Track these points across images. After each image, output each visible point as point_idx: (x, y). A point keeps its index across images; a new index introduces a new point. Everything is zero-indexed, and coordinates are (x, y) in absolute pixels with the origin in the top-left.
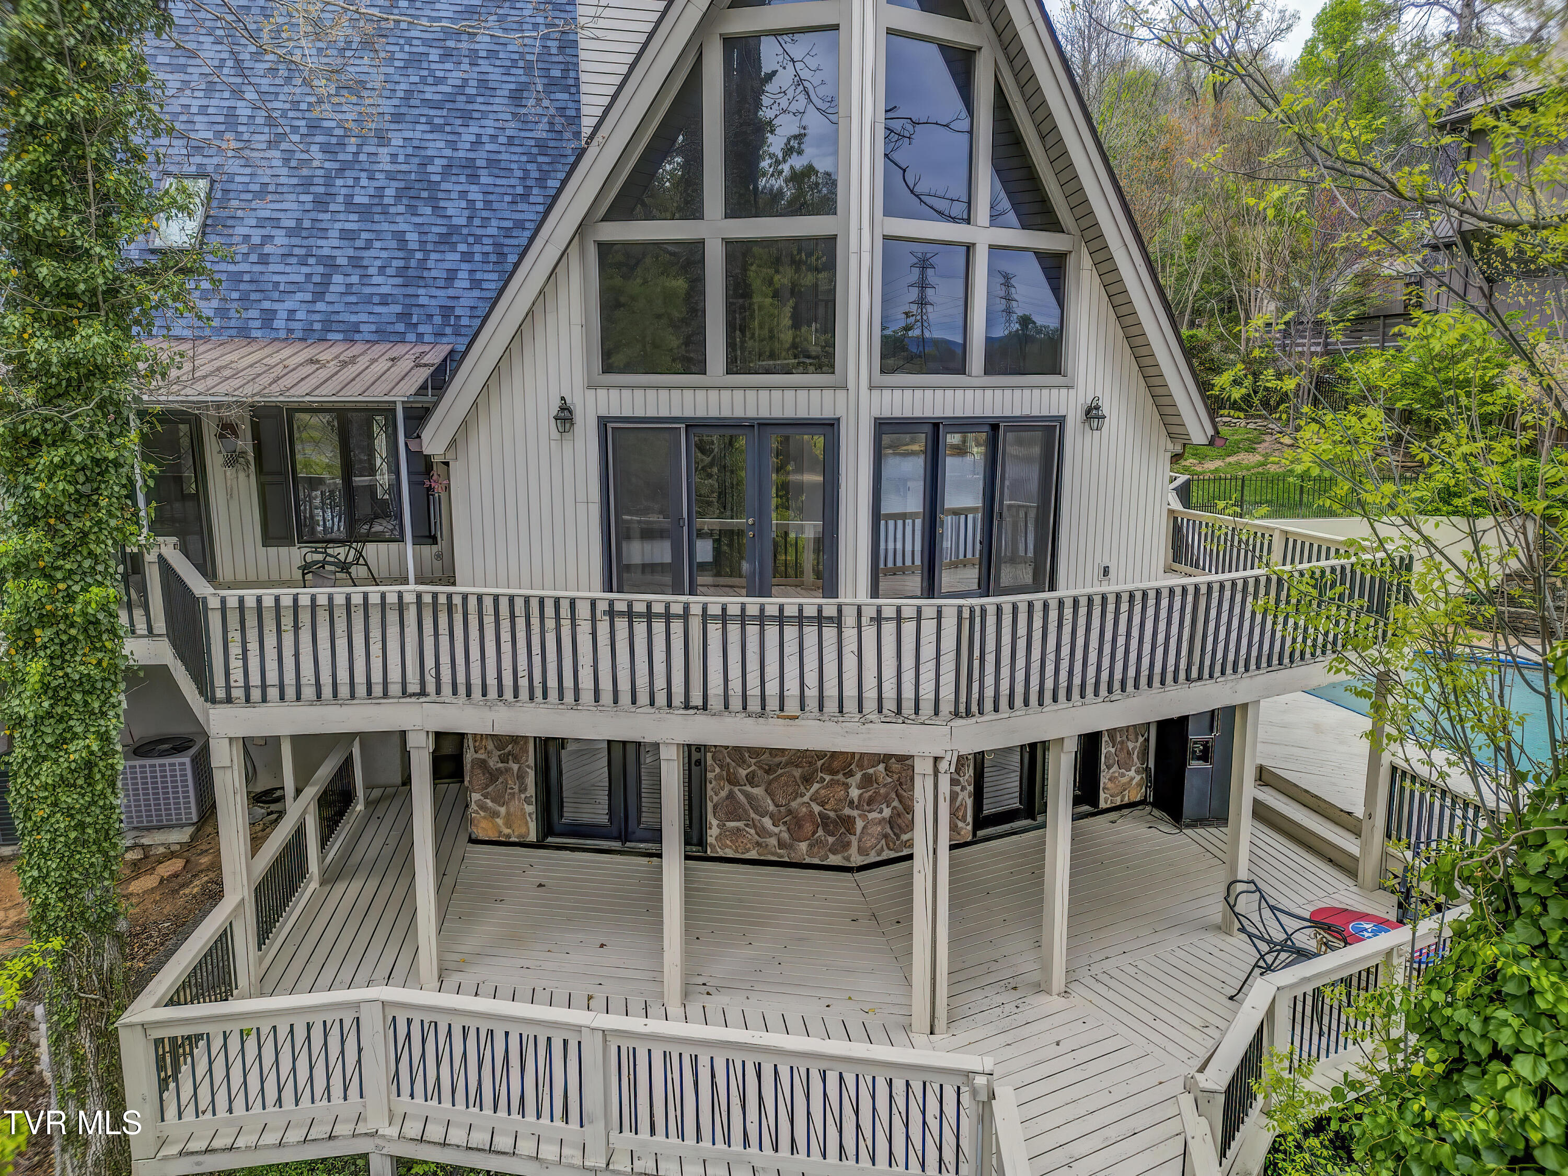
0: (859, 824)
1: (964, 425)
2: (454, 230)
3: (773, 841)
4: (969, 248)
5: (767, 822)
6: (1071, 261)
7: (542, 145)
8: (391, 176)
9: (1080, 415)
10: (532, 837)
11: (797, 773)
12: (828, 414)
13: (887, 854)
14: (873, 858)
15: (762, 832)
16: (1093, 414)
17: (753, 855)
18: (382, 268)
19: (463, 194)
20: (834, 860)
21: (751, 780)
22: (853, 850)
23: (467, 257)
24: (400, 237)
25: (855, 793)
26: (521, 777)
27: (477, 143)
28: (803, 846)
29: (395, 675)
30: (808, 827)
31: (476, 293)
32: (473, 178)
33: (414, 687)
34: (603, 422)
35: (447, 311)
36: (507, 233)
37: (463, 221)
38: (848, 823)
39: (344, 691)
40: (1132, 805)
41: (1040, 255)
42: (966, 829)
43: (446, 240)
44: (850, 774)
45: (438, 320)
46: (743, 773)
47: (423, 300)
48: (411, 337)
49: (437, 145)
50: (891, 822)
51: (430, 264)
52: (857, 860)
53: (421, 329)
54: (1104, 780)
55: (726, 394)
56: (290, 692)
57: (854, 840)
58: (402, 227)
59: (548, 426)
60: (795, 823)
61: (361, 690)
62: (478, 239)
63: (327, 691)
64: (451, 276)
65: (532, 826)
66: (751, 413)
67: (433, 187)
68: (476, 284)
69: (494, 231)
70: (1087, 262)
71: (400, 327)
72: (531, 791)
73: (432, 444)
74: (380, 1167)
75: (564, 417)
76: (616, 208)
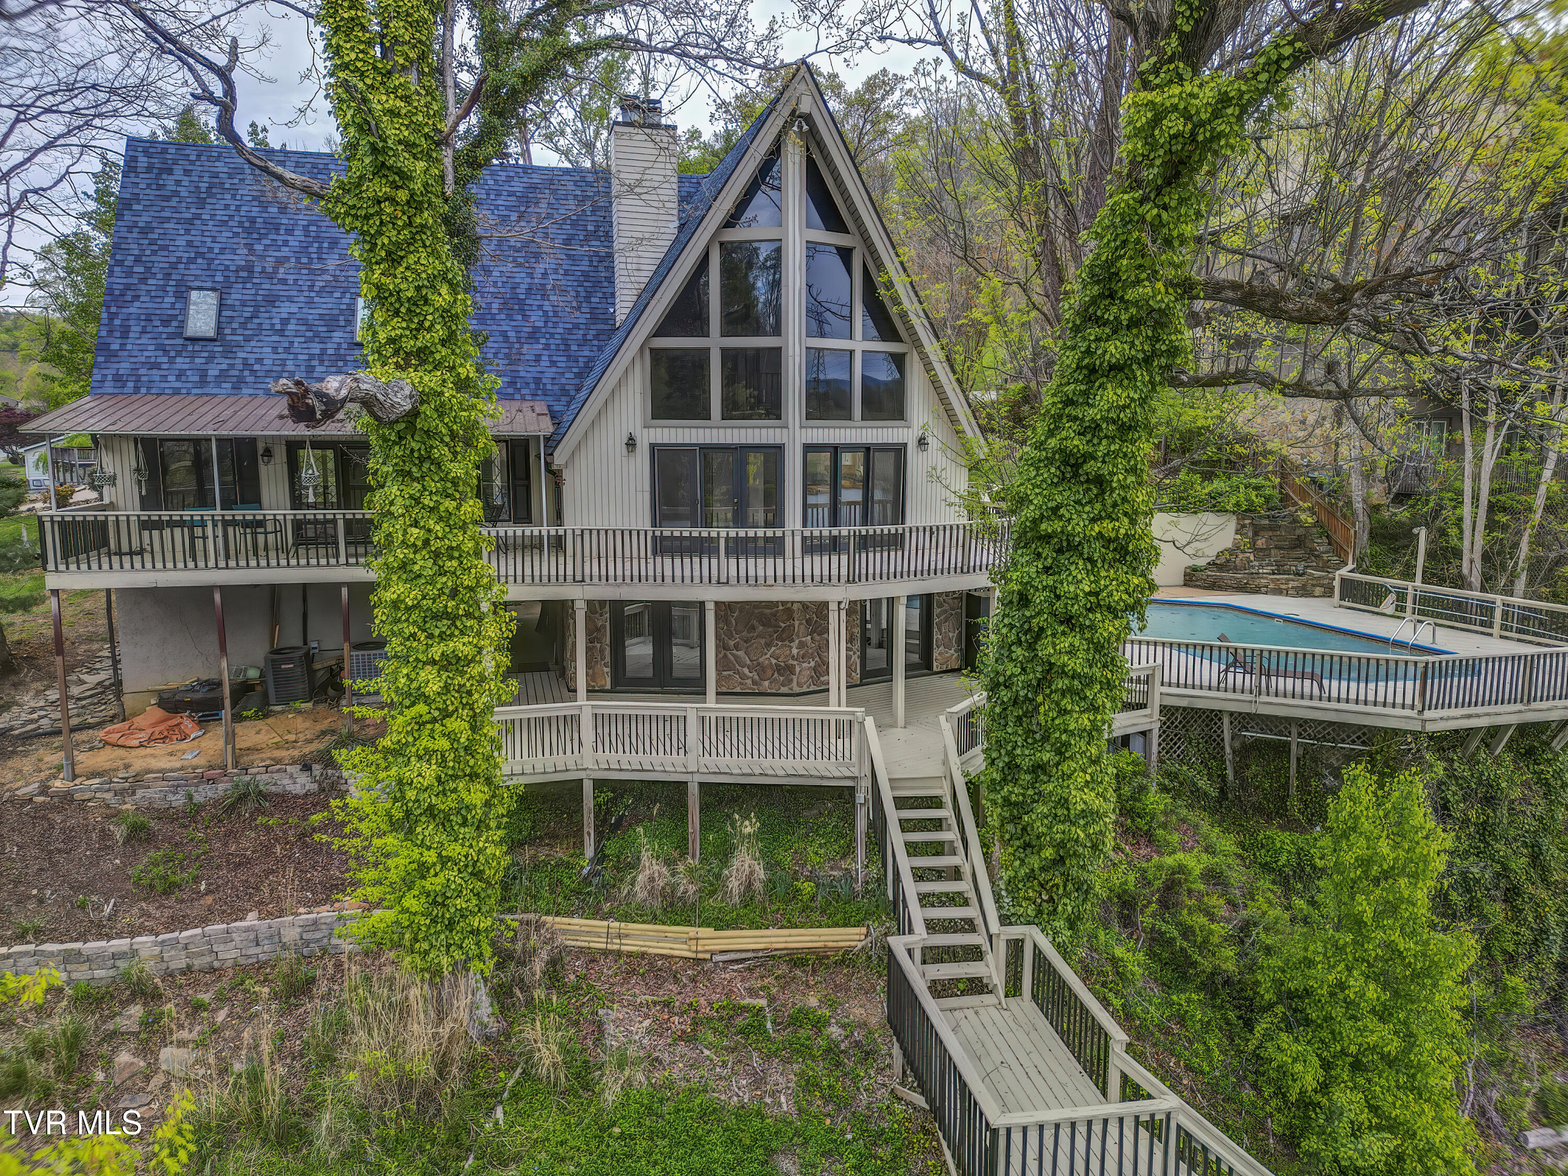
0: (798, 669)
1: (852, 448)
2: (536, 330)
3: (749, 682)
4: (852, 352)
5: (746, 670)
6: (908, 358)
7: (585, 274)
8: (495, 295)
9: (915, 443)
10: (608, 687)
11: (763, 641)
12: (778, 441)
13: (813, 688)
14: (805, 689)
15: (743, 677)
16: (922, 442)
17: (738, 690)
18: (495, 354)
19: (540, 307)
20: (784, 690)
21: (737, 647)
22: (794, 684)
23: (547, 347)
24: (504, 334)
25: (795, 651)
26: (602, 651)
27: (545, 275)
28: (766, 683)
29: (570, 572)
30: (769, 672)
31: (554, 369)
32: (545, 297)
33: (579, 578)
34: (653, 447)
35: (537, 381)
36: (569, 331)
37: (541, 324)
38: (791, 669)
39: (545, 579)
40: (952, 671)
41: (892, 355)
42: (857, 677)
43: (534, 336)
44: (792, 641)
45: (532, 386)
46: (732, 643)
47: (522, 374)
48: (517, 396)
49: (521, 277)
50: (815, 669)
51: (524, 351)
52: (797, 690)
53: (524, 391)
54: (935, 654)
55: (722, 431)
56: (519, 579)
57: (795, 678)
58: (505, 328)
59: (621, 449)
60: (761, 670)
61: (553, 579)
62: (552, 335)
63: (537, 579)
64: (538, 358)
65: (608, 680)
66: (736, 441)
67: (521, 302)
68: (553, 363)
69: (560, 330)
70: (916, 357)
71: (510, 391)
72: (608, 659)
73: (559, 459)
74: (588, 787)
75: (631, 443)
76: (661, 331)
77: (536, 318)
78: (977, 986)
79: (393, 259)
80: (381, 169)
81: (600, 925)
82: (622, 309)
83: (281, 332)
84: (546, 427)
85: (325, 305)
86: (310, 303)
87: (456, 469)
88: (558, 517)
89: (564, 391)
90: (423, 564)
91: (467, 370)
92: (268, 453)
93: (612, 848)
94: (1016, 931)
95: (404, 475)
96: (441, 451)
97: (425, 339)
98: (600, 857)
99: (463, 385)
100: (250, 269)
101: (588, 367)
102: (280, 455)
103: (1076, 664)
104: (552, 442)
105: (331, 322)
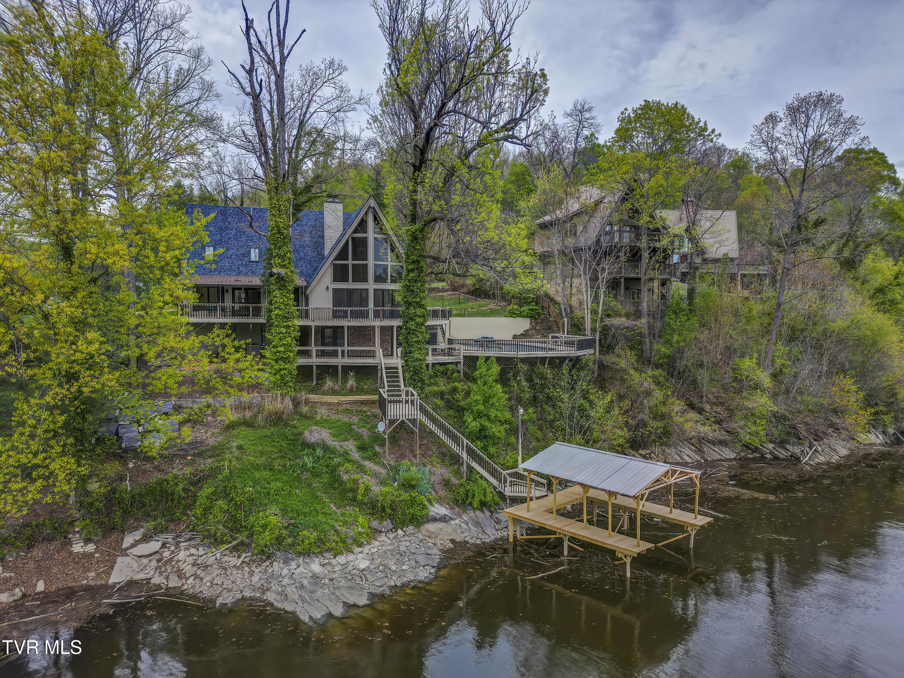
1: (388, 290)
4: (388, 265)
7: (316, 242)
12: (367, 288)
19: (303, 251)
21: (352, 337)
23: (305, 262)
26: (318, 336)
29: (310, 318)
31: (306, 269)
32: (304, 248)
33: (313, 320)
34: (333, 289)
36: (311, 258)
37: (303, 256)
43: (301, 259)
45: (304, 274)
51: (298, 264)
53: (302, 275)
55: (352, 285)
59: (325, 289)
62: (306, 259)
64: (302, 266)
65: (320, 342)
66: (356, 288)
67: (297, 250)
68: (306, 267)
72: (320, 338)
73: (308, 291)
74: (314, 367)
75: (327, 288)
76: (335, 259)
77: (302, 254)
78: (400, 402)
79: (280, 248)
80: (278, 233)
81: (317, 396)
82: (326, 253)
83: (230, 258)
84: (305, 284)
85: (242, 251)
86: (238, 250)
87: (290, 288)
88: (307, 305)
89: (309, 275)
90: (282, 307)
91: (293, 269)
92: (227, 291)
93: (320, 382)
94: (407, 389)
95: (279, 289)
96: (287, 284)
97: (285, 263)
98: (317, 384)
99: (292, 271)
100: (221, 240)
101: (316, 269)
102: (230, 291)
103: (413, 328)
104: (306, 288)
105: (244, 255)
